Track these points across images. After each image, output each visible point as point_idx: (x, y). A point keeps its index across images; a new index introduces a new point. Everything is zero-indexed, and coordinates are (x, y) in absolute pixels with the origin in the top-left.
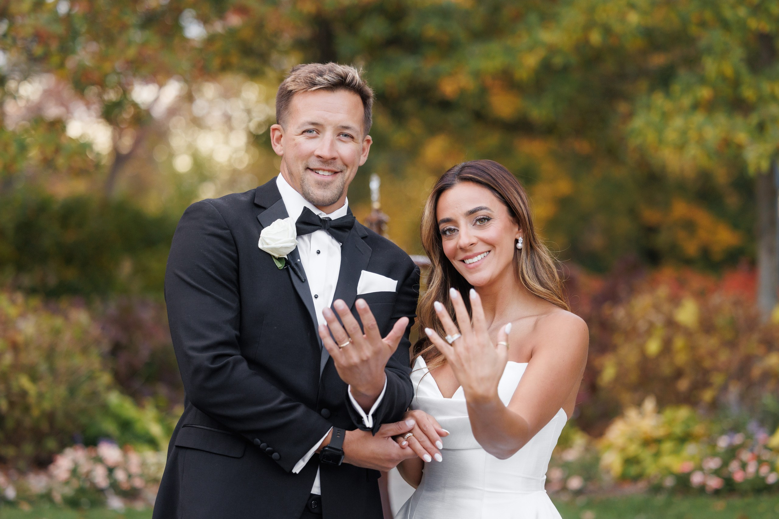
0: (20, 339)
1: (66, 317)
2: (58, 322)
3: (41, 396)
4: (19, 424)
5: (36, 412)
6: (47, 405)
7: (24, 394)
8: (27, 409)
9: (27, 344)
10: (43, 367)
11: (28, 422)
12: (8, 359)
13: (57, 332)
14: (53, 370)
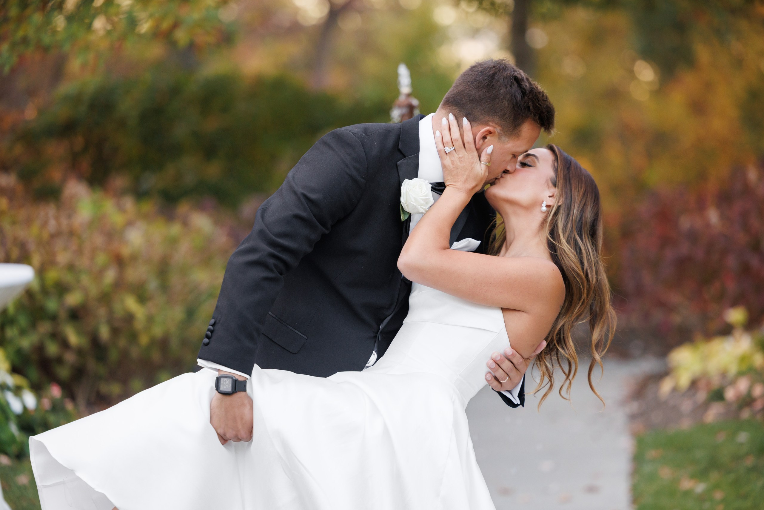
0: (126, 251)
1: (185, 223)
2: (175, 229)
3: (150, 319)
4: (125, 355)
5: (144, 340)
6: (158, 331)
7: (130, 318)
8: (134, 336)
9: (134, 258)
10: (153, 285)
11: (135, 353)
12: (110, 276)
13: (173, 242)
14: (164, 287)
